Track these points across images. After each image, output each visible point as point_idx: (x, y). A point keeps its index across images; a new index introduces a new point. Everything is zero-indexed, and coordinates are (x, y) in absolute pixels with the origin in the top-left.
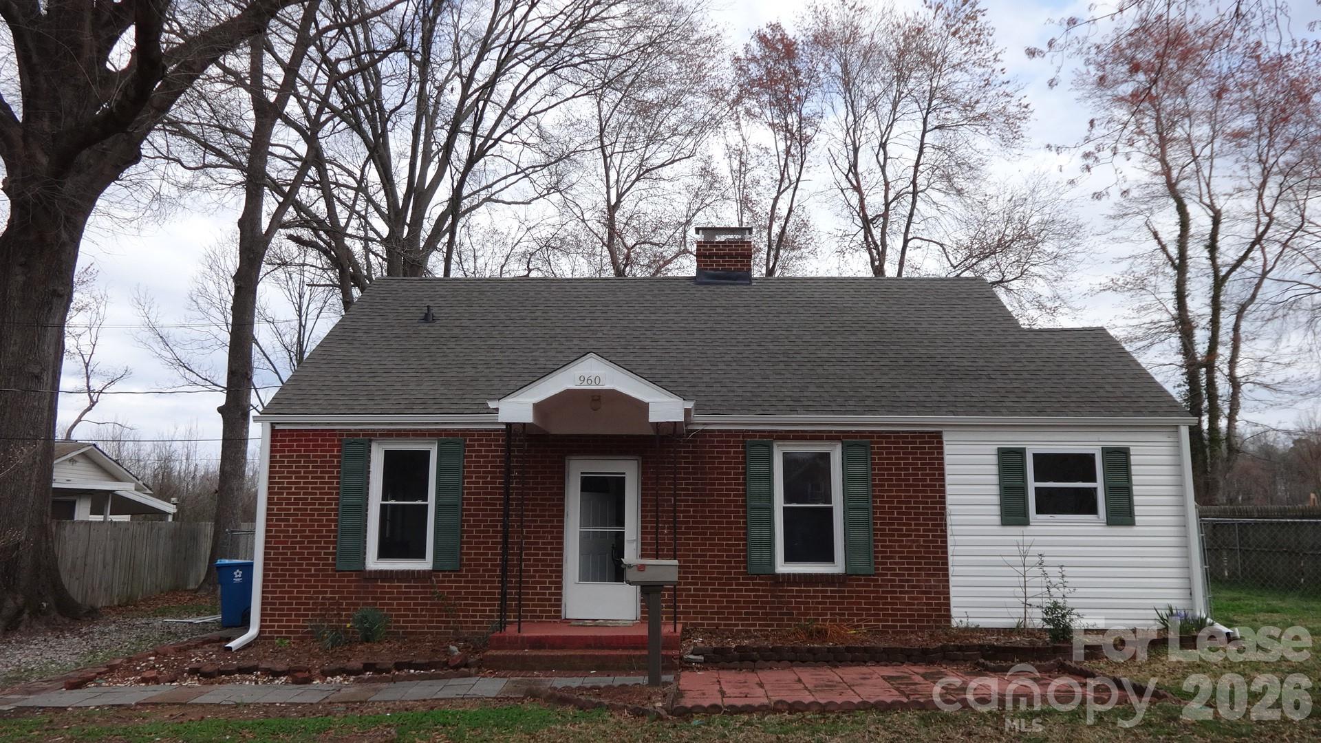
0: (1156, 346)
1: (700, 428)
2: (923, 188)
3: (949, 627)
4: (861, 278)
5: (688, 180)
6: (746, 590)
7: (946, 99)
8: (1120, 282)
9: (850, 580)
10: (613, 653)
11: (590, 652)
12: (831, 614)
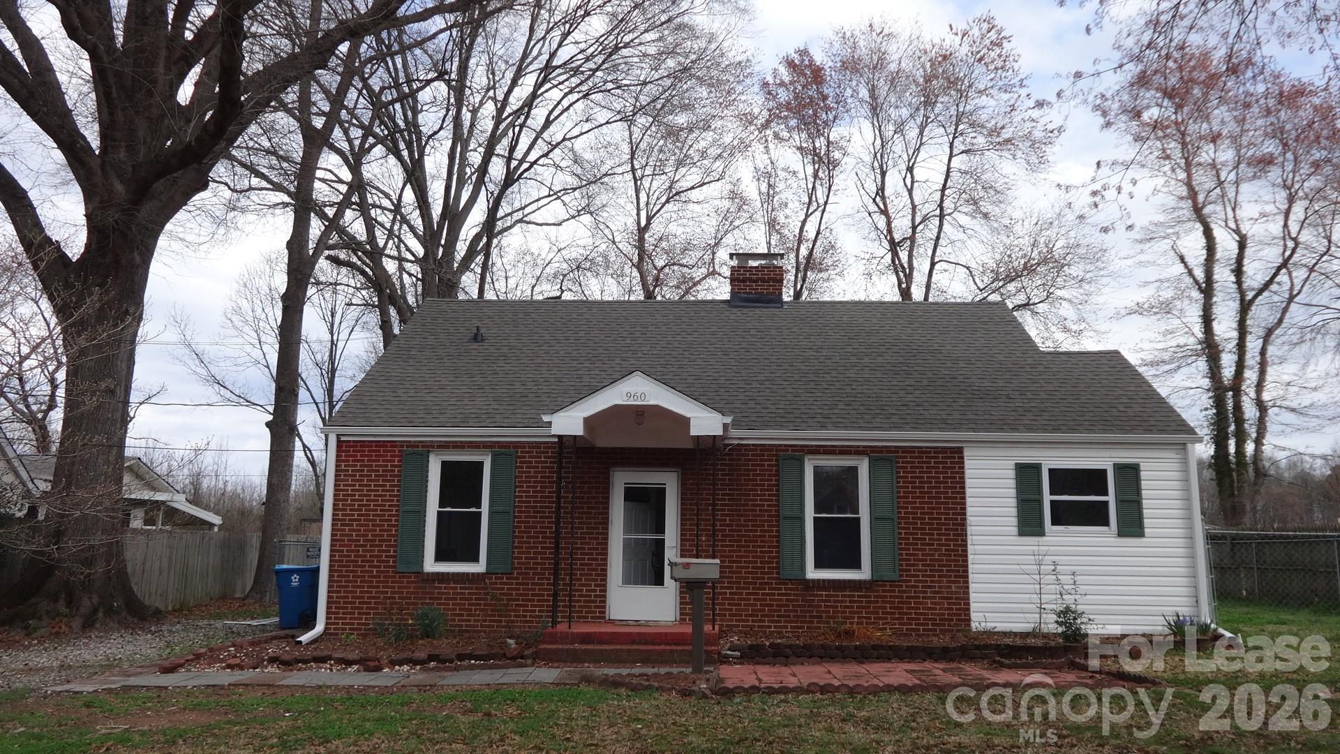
0: (1182, 370)
1: (736, 442)
2: (949, 211)
3: (970, 630)
4: (888, 302)
5: (717, 202)
6: (779, 595)
7: (972, 125)
8: (1146, 306)
9: (876, 586)
10: (657, 647)
11: (635, 647)
12: (858, 618)
